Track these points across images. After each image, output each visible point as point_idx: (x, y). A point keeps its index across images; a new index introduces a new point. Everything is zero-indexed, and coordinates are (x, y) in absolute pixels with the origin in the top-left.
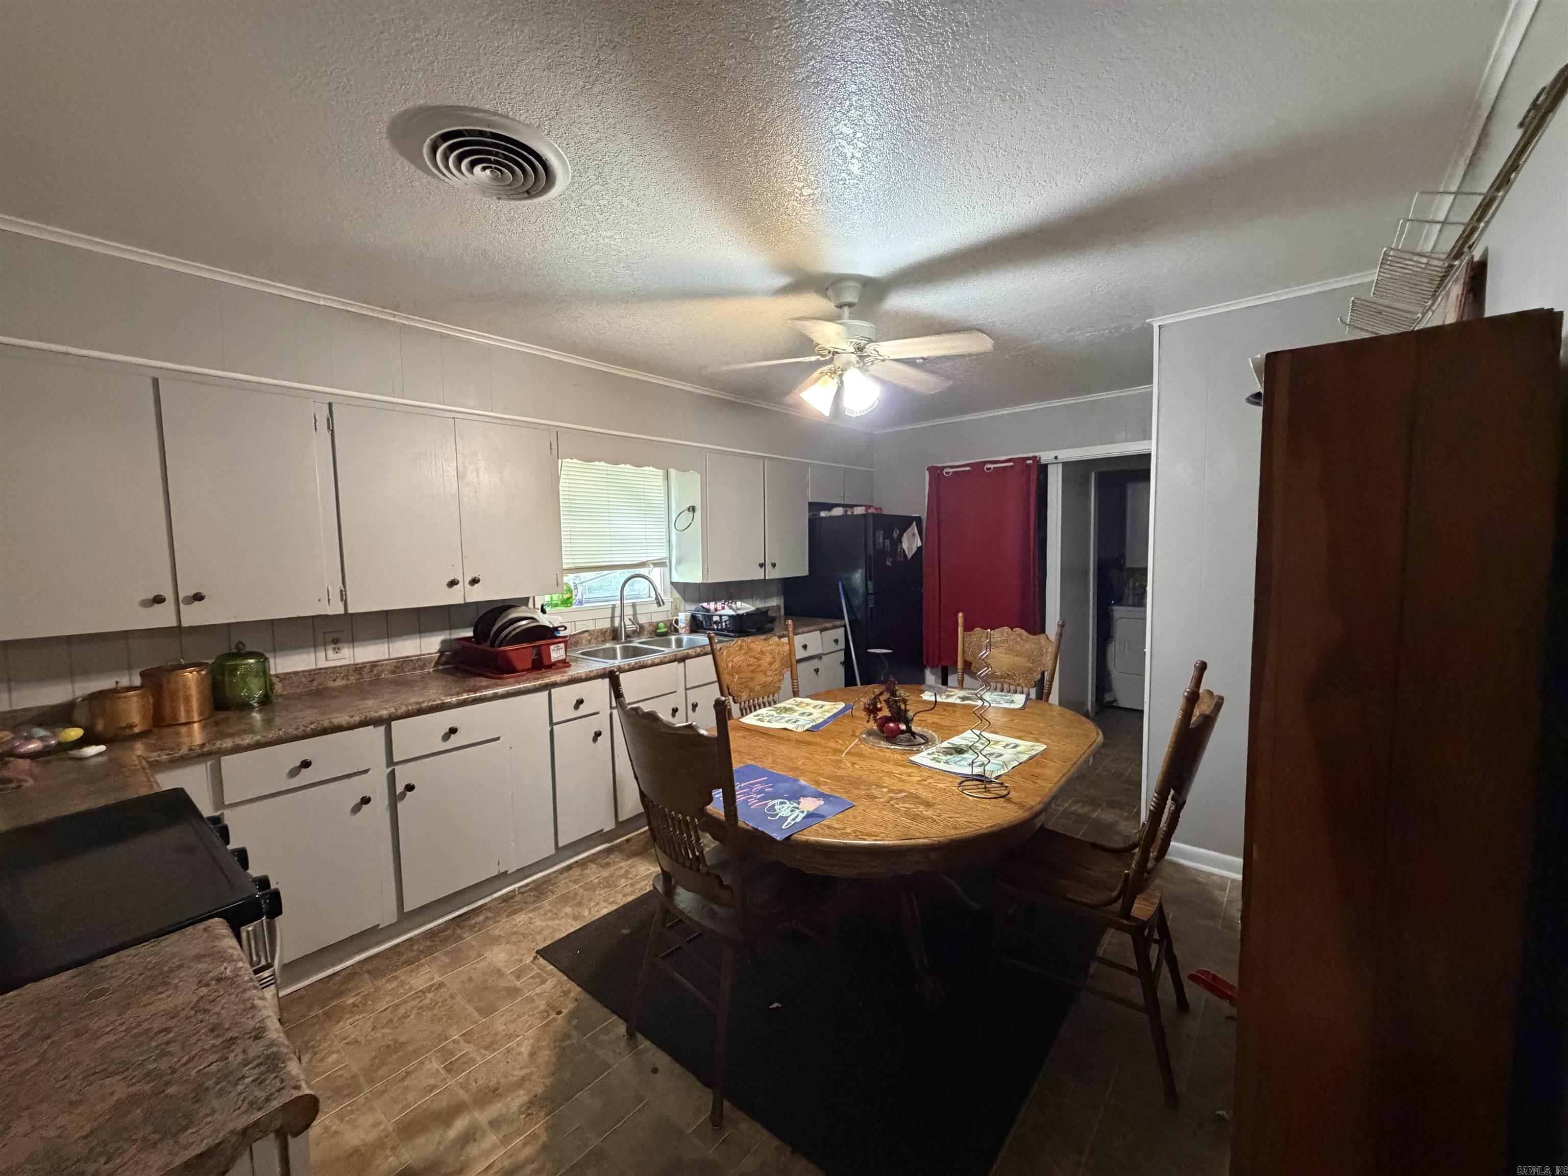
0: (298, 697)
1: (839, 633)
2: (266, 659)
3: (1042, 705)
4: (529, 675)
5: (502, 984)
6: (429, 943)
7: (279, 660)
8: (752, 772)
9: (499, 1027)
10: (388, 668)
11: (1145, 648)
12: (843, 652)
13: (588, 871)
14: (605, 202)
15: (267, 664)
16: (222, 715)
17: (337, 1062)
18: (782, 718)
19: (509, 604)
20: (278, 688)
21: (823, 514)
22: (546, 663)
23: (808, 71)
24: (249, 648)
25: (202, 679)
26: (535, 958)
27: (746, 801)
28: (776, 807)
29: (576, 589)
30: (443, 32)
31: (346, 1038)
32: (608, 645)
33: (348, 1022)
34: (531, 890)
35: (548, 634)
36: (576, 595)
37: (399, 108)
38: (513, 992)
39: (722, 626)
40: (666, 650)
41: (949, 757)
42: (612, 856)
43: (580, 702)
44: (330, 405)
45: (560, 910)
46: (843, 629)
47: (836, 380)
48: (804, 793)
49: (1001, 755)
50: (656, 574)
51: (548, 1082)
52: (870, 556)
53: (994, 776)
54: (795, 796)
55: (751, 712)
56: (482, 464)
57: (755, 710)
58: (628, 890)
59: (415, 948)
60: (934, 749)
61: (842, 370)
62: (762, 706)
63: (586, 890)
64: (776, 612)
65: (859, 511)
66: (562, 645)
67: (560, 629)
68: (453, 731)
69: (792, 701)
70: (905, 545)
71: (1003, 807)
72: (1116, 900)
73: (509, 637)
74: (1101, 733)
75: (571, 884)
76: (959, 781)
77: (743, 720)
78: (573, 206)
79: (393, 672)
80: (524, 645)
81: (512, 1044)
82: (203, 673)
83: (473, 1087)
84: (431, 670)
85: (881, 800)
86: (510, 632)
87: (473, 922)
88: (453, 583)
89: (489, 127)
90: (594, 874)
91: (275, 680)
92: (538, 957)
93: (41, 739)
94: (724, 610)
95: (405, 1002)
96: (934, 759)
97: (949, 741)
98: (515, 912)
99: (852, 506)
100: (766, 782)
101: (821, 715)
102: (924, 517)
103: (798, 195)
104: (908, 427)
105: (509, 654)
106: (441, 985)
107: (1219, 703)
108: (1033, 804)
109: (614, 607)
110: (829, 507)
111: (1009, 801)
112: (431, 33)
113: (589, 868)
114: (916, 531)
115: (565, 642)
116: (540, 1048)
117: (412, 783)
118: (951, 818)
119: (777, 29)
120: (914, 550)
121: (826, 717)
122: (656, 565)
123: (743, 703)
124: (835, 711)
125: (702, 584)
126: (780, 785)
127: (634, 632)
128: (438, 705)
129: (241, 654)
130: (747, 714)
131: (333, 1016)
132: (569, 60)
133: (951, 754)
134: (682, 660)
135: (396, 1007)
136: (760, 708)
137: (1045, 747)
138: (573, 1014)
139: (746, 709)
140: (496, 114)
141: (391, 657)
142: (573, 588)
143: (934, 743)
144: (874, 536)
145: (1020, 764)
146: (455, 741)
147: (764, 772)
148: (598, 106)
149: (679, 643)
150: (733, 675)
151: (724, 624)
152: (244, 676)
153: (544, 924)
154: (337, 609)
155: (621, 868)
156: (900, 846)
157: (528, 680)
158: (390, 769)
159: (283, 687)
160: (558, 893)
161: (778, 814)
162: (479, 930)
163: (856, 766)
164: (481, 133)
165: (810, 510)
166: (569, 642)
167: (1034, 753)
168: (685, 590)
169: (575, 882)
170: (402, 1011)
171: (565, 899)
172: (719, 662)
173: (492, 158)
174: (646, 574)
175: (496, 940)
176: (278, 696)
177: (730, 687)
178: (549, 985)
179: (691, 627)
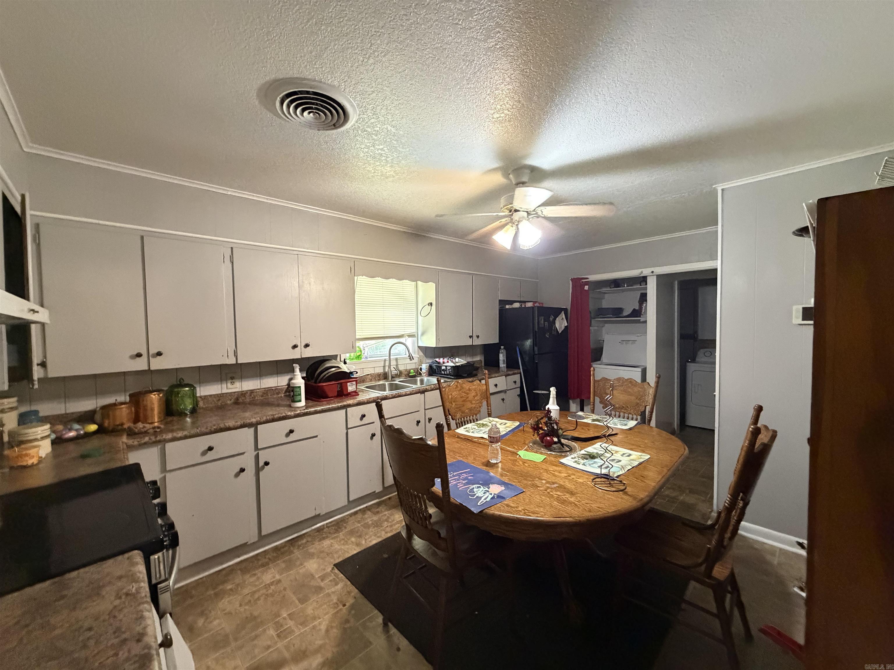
0: (211, 410)
1: (517, 378)
2: (195, 388)
3: (646, 427)
4: (336, 400)
5: (313, 583)
6: (275, 555)
7: (202, 388)
8: (460, 465)
9: (309, 611)
10: (260, 394)
11: (715, 392)
12: (519, 389)
13: (366, 516)
14: (378, 129)
15: (195, 391)
16: (170, 419)
17: (219, 625)
18: (481, 430)
19: (325, 358)
20: (201, 404)
21: (507, 307)
22: (345, 393)
23: (495, 41)
24: (186, 382)
25: (160, 399)
26: (333, 569)
27: (456, 485)
28: (475, 490)
29: (364, 350)
30: (283, 35)
31: (224, 610)
32: (381, 382)
33: (227, 600)
34: (333, 526)
35: (347, 376)
36: (364, 354)
37: (261, 81)
38: (319, 589)
39: (447, 372)
40: (414, 386)
41: (585, 461)
42: (381, 507)
43: (363, 416)
44: (232, 248)
45: (349, 540)
46: (519, 375)
47: (515, 227)
48: (492, 481)
49: (620, 461)
50: (409, 342)
51: (335, 650)
52: (536, 331)
53: (615, 476)
54: (487, 483)
55: (462, 426)
56: (312, 280)
57: (465, 425)
58: (388, 529)
59: (267, 557)
60: (575, 455)
61: (518, 222)
62: (469, 422)
63: (364, 527)
64: (479, 364)
65: (529, 305)
66: (354, 383)
67: (354, 373)
68: (291, 431)
69: (487, 419)
70: (557, 325)
71: (622, 498)
72: (701, 564)
73: (325, 378)
74: (687, 449)
75: (356, 523)
76: (592, 478)
77: (457, 431)
78: (360, 132)
79: (262, 396)
80: (333, 383)
81: (316, 623)
82: (161, 395)
83: (292, 649)
84: (283, 395)
85: (541, 489)
86: (325, 375)
87: (300, 543)
88: (295, 347)
89: (311, 88)
90: (370, 518)
91: (199, 399)
92: (335, 568)
93: (77, 430)
94: (448, 363)
95: (258, 590)
96: (576, 462)
97: (586, 450)
98: (324, 538)
99: (525, 302)
100: (468, 473)
101: (505, 429)
102: (569, 308)
103: (490, 118)
104: (559, 255)
105: (325, 388)
106: (279, 581)
107: (774, 435)
108: (642, 496)
109: (385, 360)
110: (511, 302)
111: (626, 493)
112: (277, 35)
113: (367, 514)
114: (564, 317)
115: (356, 381)
116: (332, 627)
117: (268, 461)
118: (587, 504)
119: (476, 15)
120: (563, 328)
121: (507, 431)
122: (410, 336)
123: (457, 420)
124: (514, 427)
125: (436, 347)
126: (478, 475)
127: (396, 375)
128: (283, 417)
129: (181, 385)
130: (460, 427)
131: (219, 596)
132: (354, 45)
133: (587, 459)
134: (423, 392)
135: (254, 592)
136: (468, 423)
137: (649, 456)
138: (352, 607)
139: (459, 424)
140: (315, 80)
141: (261, 388)
142: (362, 349)
143: (575, 451)
144: (538, 319)
145: (633, 467)
146: (293, 437)
147: (467, 466)
148: (371, 72)
149: (422, 382)
150: (451, 403)
151: (448, 371)
152: (182, 397)
153: (339, 548)
154: (232, 361)
155: (385, 515)
156: (552, 522)
157: (334, 403)
158: (257, 452)
159: (204, 403)
160: (349, 528)
161: (475, 494)
162: (303, 548)
163: (525, 464)
164: (308, 92)
165: (500, 305)
166: (358, 381)
167: (642, 460)
168: (426, 351)
169: (359, 522)
170: (256, 596)
171: (352, 533)
172: (443, 396)
173: (314, 106)
174: (404, 342)
175: (311, 556)
176: (200, 408)
177: (450, 410)
178: (340, 586)
179: (429, 372)
